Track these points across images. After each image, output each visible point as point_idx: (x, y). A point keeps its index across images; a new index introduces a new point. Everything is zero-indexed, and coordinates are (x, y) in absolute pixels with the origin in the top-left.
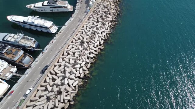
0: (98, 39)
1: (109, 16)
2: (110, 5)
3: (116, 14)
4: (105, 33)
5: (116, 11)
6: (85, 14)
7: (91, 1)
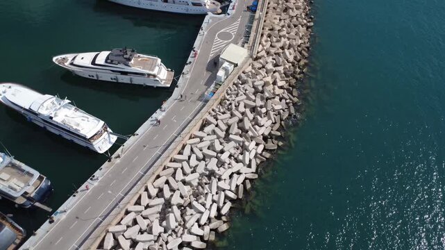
0: (216, 198)
1: (262, 121)
2: (275, 83)
3: (286, 115)
4: (242, 178)
5: (287, 103)
6: (201, 103)
7: (224, 68)
